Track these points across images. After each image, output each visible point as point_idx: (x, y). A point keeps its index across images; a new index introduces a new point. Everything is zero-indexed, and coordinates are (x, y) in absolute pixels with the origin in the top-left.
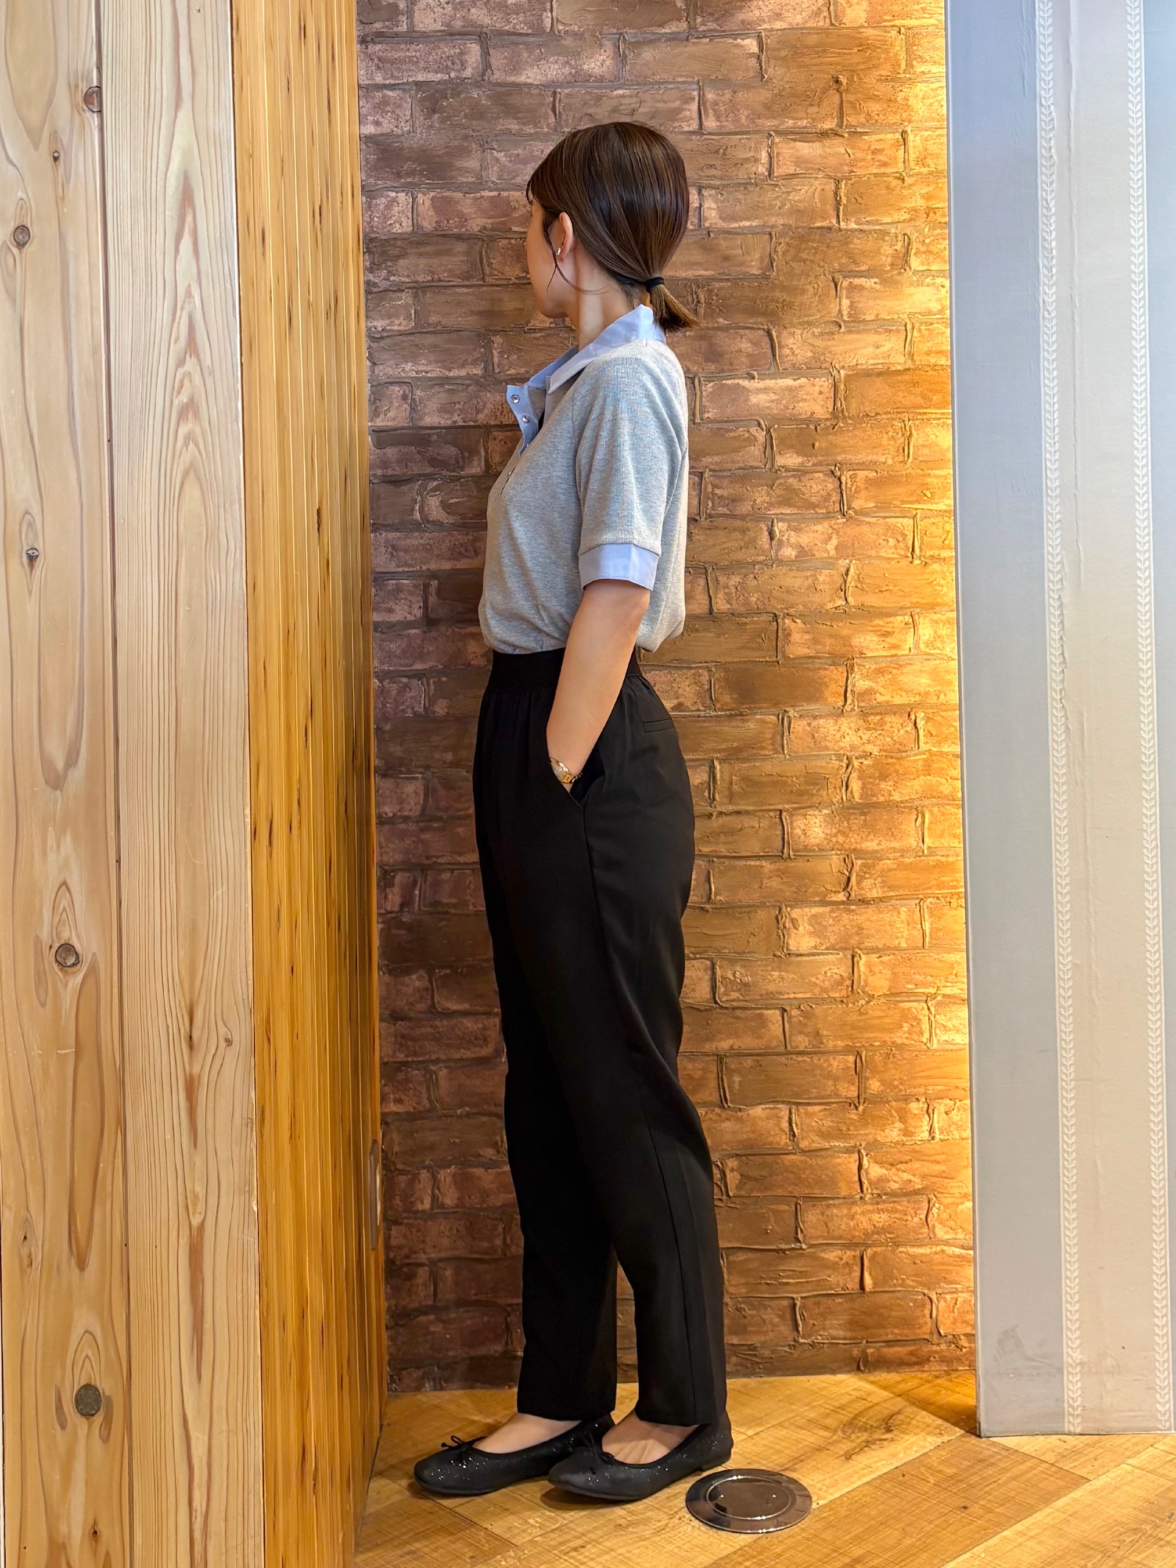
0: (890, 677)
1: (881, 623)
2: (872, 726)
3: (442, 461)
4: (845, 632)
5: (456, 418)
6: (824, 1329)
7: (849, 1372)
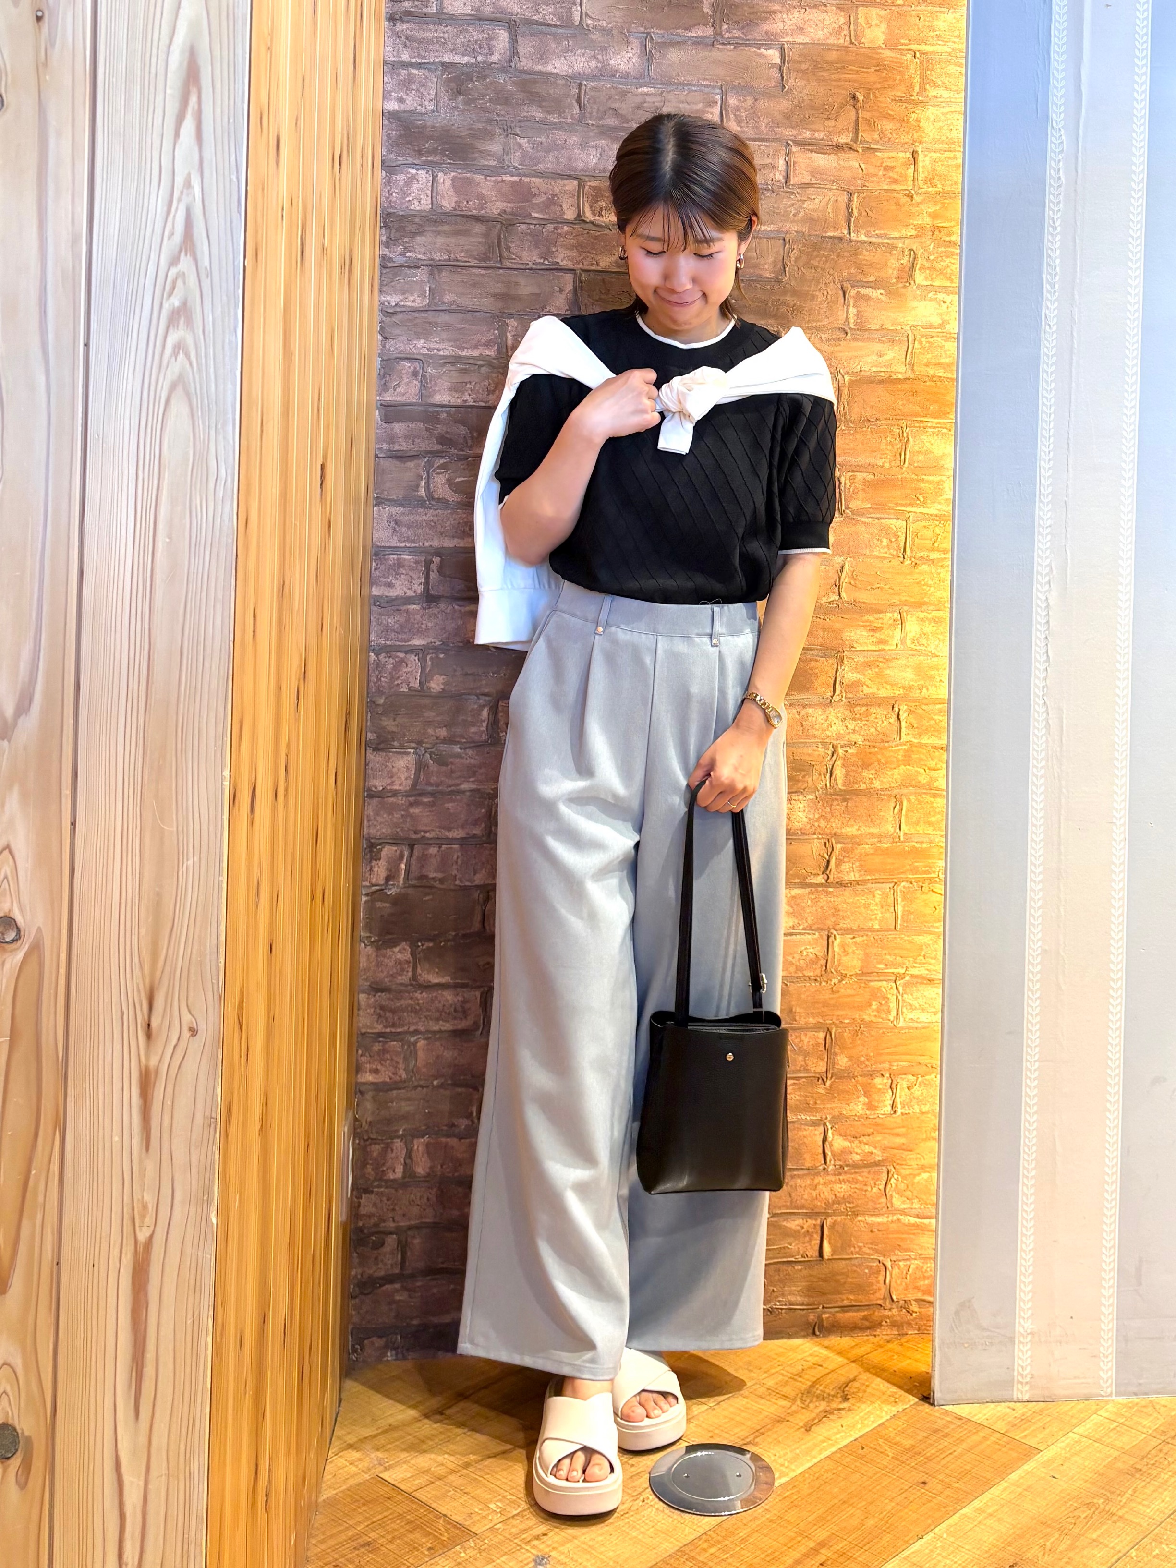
0: (877, 670)
1: (871, 618)
2: (858, 716)
3: (451, 439)
4: (837, 626)
5: (466, 397)
6: (783, 1295)
7: (804, 1337)
